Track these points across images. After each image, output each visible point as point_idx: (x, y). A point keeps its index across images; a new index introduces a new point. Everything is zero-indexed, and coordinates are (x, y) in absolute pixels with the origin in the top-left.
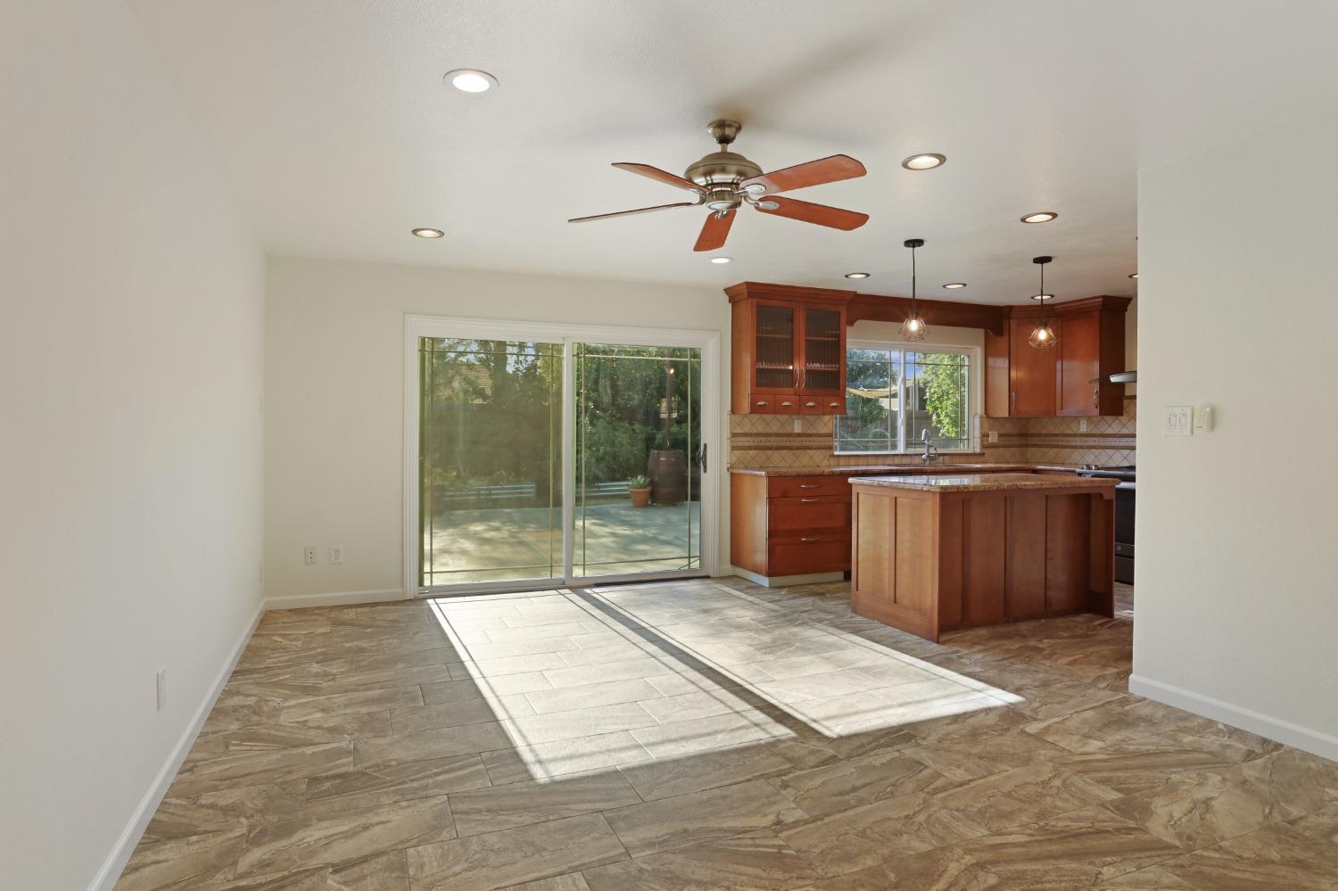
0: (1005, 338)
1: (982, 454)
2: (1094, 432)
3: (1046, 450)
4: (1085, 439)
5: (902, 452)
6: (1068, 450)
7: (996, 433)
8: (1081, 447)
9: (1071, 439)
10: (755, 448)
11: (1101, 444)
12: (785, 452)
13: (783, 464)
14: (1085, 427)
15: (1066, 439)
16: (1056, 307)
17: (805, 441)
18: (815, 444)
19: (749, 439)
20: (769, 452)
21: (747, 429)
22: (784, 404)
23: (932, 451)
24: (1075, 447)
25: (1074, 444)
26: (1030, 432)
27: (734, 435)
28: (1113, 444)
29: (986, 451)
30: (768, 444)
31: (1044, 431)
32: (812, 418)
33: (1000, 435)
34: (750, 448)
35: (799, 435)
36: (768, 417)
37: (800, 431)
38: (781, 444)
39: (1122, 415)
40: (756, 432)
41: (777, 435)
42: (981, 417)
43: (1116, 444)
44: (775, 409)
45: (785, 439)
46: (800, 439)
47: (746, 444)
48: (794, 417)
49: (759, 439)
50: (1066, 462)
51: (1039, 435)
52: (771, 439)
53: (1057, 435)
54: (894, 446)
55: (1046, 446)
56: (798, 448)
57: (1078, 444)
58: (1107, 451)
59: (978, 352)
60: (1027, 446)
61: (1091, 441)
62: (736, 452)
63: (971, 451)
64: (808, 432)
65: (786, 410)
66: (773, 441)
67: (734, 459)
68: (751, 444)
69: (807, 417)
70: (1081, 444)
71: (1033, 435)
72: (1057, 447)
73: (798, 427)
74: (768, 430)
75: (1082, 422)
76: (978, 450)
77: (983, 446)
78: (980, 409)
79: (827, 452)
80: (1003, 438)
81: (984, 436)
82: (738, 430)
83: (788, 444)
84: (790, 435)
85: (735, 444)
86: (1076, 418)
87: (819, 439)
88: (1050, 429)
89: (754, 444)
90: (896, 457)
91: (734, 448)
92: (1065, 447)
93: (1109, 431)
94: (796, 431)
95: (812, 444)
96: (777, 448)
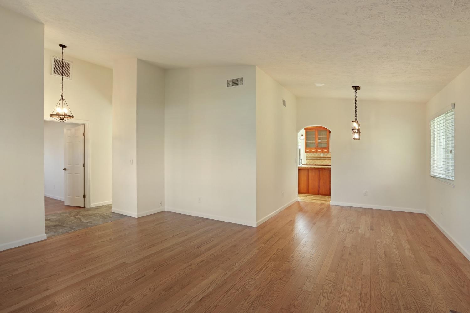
10: (312, 160)
12: (319, 161)
13: (319, 163)
19: (311, 158)
20: (315, 161)
21: (310, 156)
27: (307, 157)
32: (326, 153)
36: (315, 153)
37: (323, 156)
40: (312, 156)
41: (317, 157)
44: (310, 152)
49: (313, 158)
56: (322, 160)
62: (308, 161)
65: (313, 152)
66: (316, 158)
73: (322, 155)
74: (315, 156)
82: (308, 156)
83: (320, 159)
91: (307, 160)
94: (322, 156)
95: (326, 159)
96: (317, 160)
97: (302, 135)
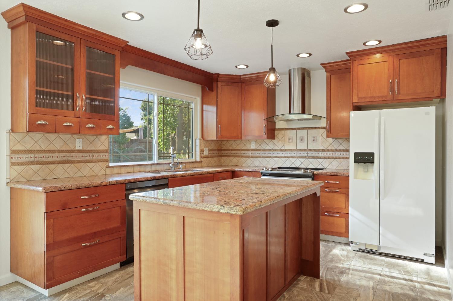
0: (215, 93)
1: (201, 162)
2: (259, 148)
3: (232, 158)
4: (254, 152)
5: (156, 162)
6: (244, 158)
7: (208, 149)
8: (252, 157)
9: (247, 152)
10: (38, 163)
11: (263, 155)
12: (67, 165)
14: (254, 145)
15: (243, 152)
16: (241, 77)
17: (86, 157)
18: (95, 158)
19: (32, 155)
20: (52, 166)
21: (28, 147)
22: (65, 124)
23: (176, 161)
24: (249, 157)
25: (248, 155)
26: (223, 148)
27: (14, 152)
28: (269, 155)
29: (203, 160)
30: (50, 159)
31: (230, 148)
32: (91, 138)
33: (209, 151)
34: (32, 163)
35: (79, 151)
36: (52, 136)
37: (81, 148)
38: (65, 159)
39: (274, 139)
40: (38, 148)
41: (60, 151)
42: (200, 140)
43: (271, 155)
44: (56, 129)
45: (68, 155)
46: (81, 154)
47: (28, 160)
48: (75, 136)
49: (42, 155)
50: (243, 165)
51: (228, 150)
52: (54, 155)
53: (239, 150)
54: (151, 158)
55: (232, 156)
56: (79, 162)
57: (250, 155)
58: (266, 159)
59: (199, 100)
60: (221, 156)
61: (258, 153)
62: (16, 167)
63: (194, 161)
64: (88, 149)
65: (68, 130)
66: (54, 157)
67: (14, 174)
68: (32, 160)
69: (87, 137)
70: (252, 155)
71: (225, 150)
72: (239, 156)
73: (79, 144)
74: (51, 148)
75: (252, 142)
76: (198, 159)
77: (201, 157)
78: (199, 135)
79: (104, 164)
80: (211, 152)
81: (202, 151)
82: (19, 147)
83: (70, 159)
84: (72, 151)
85: (14, 160)
86: (249, 140)
87: (97, 154)
88: (234, 147)
89: (36, 160)
90: (153, 166)
91: (13, 164)
92: (243, 157)
93: (267, 148)
94: (78, 148)
95: (92, 158)
96: (60, 163)
97: (199, 32)
